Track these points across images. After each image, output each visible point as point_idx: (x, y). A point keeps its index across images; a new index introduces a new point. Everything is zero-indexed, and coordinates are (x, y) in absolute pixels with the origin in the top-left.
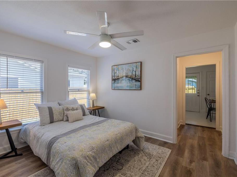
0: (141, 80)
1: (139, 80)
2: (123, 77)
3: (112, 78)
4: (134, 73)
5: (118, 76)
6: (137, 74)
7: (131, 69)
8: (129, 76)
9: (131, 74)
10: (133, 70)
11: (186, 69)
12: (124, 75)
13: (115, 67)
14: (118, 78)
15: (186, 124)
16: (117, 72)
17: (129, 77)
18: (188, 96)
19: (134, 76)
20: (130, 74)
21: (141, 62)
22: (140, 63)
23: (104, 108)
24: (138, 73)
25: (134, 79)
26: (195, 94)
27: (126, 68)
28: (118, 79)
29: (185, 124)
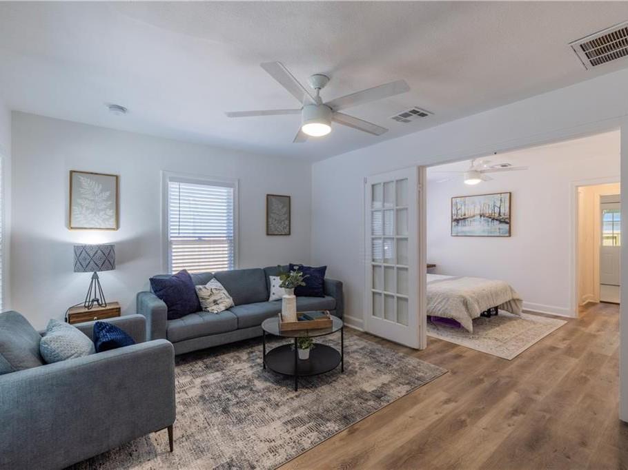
0: (510, 221)
1: (507, 220)
2: (474, 216)
3: (452, 217)
4: (497, 210)
5: (465, 215)
6: (502, 211)
7: (491, 204)
8: (487, 215)
9: (490, 212)
10: (494, 206)
11: (601, 197)
12: (478, 212)
13: (458, 200)
14: (463, 217)
15: (601, 302)
16: (463, 207)
17: (487, 217)
18: (604, 251)
19: (497, 215)
20: (488, 211)
21: (510, 193)
22: (508, 194)
23: (434, 266)
24: (505, 210)
25: (497, 220)
26: (618, 247)
27: (480, 203)
28: (464, 219)
29: (599, 302)
